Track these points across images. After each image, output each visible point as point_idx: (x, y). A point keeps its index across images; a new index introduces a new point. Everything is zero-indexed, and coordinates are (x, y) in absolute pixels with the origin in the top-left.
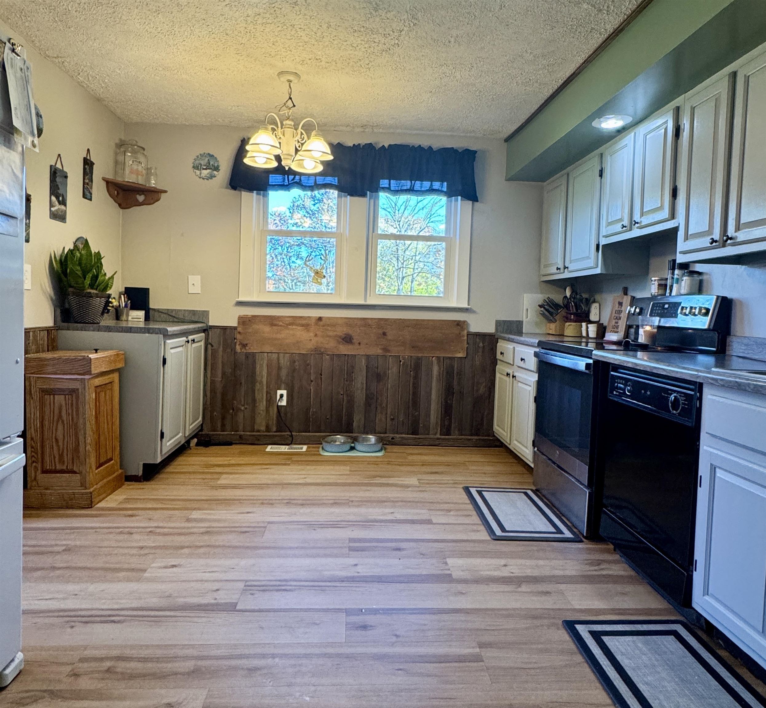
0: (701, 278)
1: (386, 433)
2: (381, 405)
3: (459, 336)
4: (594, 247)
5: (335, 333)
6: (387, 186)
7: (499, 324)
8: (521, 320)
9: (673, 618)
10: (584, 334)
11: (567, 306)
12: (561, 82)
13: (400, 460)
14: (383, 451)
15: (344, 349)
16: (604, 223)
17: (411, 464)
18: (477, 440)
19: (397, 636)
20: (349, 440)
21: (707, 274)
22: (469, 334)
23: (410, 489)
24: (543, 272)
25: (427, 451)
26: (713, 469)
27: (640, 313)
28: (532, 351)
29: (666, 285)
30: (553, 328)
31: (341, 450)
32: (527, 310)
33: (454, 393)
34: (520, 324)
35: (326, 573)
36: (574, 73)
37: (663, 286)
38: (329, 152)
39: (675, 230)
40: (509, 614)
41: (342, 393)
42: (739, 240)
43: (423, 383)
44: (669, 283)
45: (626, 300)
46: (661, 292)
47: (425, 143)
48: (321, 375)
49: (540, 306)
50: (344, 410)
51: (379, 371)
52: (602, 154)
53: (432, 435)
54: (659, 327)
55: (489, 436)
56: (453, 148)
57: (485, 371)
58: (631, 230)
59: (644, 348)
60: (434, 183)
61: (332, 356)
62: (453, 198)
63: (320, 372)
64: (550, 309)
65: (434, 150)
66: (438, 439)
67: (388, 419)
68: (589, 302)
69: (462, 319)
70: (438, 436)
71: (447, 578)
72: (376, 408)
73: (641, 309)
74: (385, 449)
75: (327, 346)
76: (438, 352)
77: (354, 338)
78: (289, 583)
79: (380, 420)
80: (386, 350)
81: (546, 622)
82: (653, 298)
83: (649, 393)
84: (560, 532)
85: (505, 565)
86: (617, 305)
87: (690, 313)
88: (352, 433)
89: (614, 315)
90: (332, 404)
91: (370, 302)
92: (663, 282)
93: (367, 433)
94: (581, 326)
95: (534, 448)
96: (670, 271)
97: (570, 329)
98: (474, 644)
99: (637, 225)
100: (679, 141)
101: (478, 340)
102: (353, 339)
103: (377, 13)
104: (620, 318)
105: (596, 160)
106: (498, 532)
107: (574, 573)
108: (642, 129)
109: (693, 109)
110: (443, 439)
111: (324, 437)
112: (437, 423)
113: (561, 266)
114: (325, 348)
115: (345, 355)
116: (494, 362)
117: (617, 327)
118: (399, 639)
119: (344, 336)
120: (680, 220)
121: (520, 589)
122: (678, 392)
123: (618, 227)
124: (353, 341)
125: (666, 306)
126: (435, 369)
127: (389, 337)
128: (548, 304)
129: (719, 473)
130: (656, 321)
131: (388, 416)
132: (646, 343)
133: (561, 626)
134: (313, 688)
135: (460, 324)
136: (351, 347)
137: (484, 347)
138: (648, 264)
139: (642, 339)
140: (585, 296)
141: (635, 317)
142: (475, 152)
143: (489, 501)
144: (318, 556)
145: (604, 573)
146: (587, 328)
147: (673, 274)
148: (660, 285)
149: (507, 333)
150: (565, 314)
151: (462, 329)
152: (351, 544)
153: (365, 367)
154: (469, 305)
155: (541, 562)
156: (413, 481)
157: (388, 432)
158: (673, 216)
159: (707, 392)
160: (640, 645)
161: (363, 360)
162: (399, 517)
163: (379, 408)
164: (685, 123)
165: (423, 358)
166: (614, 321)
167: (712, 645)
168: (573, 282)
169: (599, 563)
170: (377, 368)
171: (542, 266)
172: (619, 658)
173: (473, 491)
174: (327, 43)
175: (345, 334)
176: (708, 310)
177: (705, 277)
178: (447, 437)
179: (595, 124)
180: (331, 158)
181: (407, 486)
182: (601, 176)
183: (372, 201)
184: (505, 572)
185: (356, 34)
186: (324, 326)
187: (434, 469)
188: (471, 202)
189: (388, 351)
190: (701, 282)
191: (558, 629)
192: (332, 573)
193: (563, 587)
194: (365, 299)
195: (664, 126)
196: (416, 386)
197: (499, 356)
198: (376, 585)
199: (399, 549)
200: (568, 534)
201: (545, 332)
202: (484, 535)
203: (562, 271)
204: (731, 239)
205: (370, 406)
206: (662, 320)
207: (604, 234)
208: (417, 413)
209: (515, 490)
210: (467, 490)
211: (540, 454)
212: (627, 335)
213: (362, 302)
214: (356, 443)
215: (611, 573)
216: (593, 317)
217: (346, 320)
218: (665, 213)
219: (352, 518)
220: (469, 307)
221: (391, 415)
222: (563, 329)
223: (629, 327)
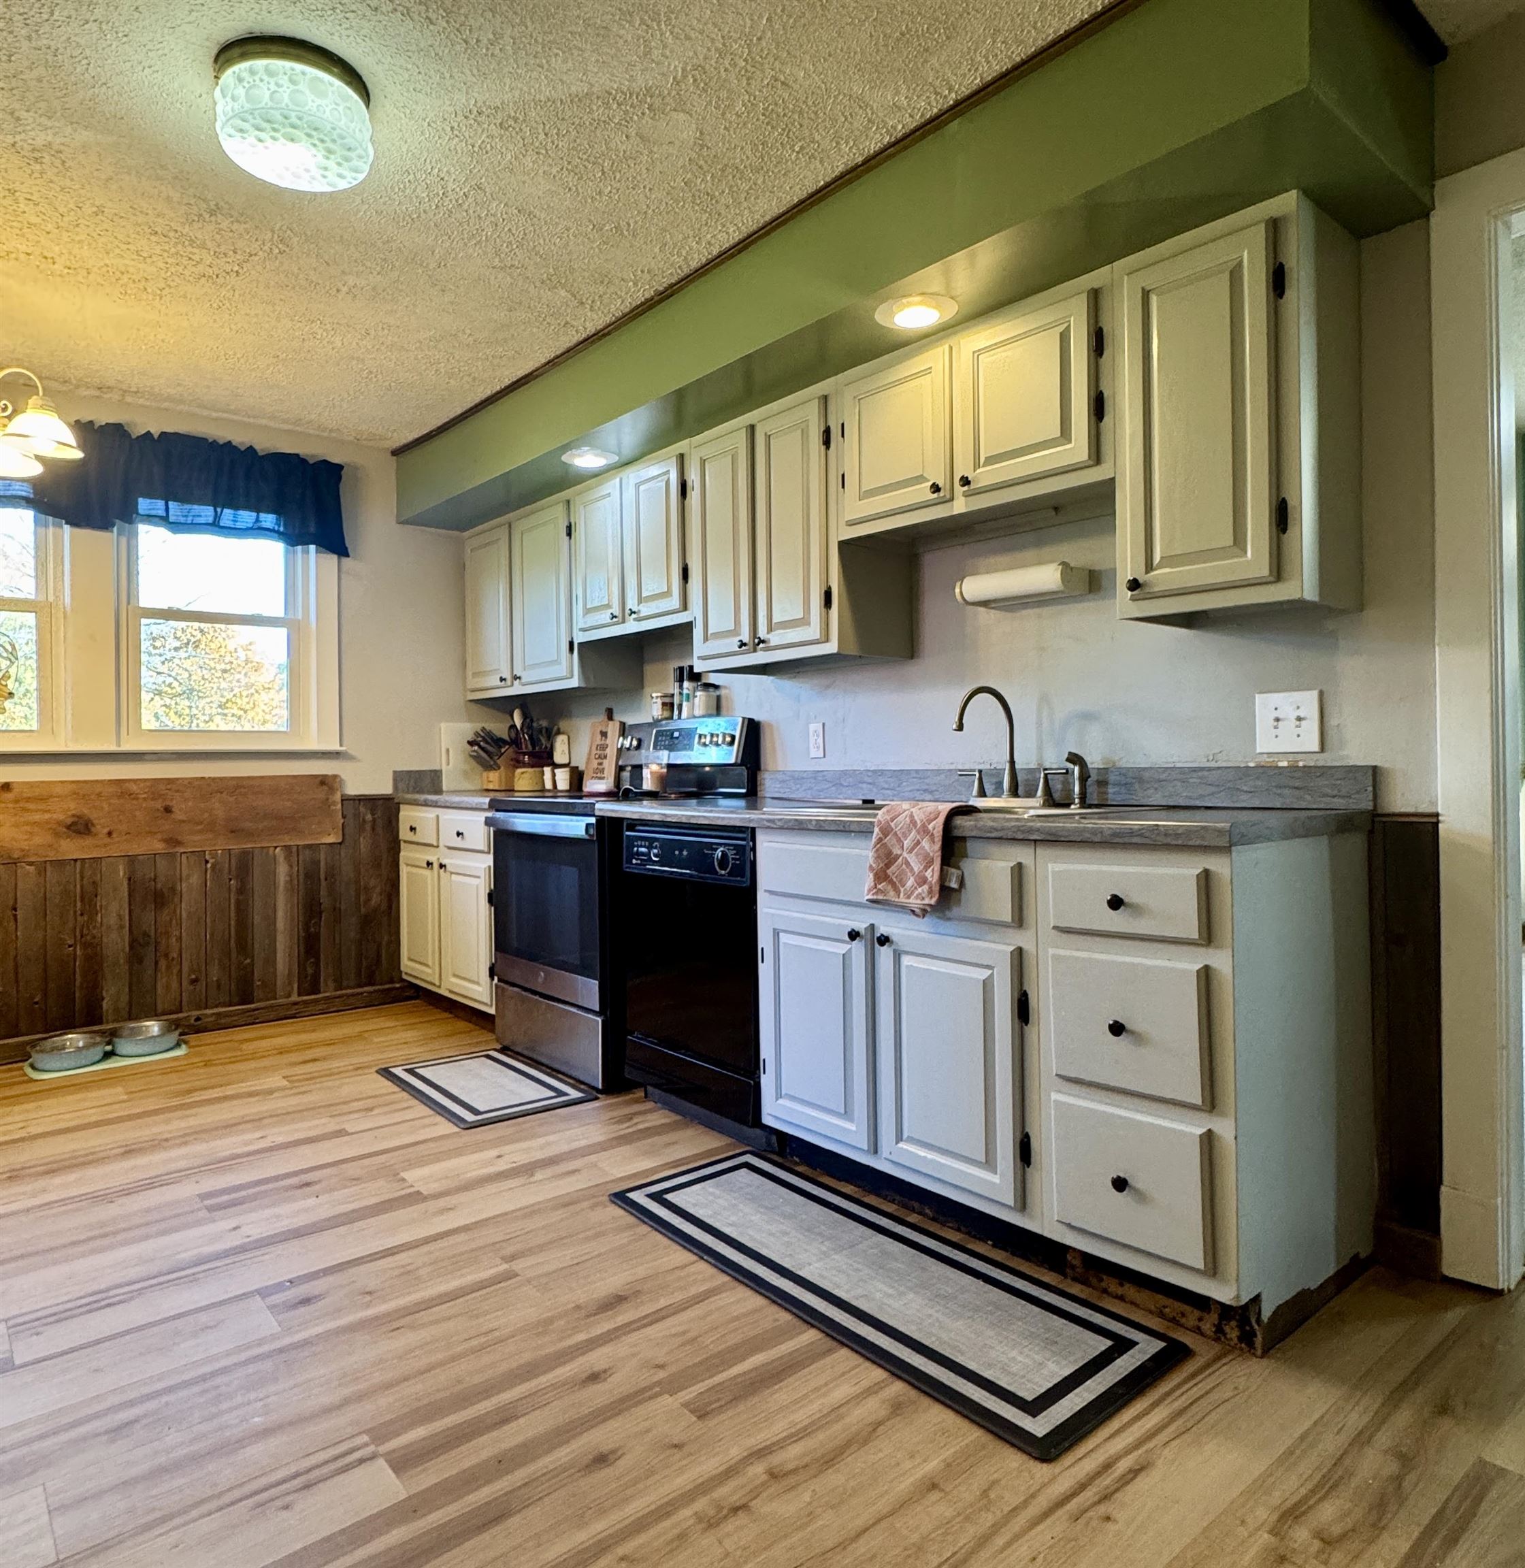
0: (718, 693)
1: (181, 1012)
2: (166, 955)
3: (327, 803)
4: (565, 646)
5: (47, 816)
6: (162, 513)
7: (398, 777)
8: (437, 768)
9: (737, 1151)
10: (549, 785)
11: (515, 742)
12: (507, 382)
13: (229, 1055)
14: (184, 1046)
15: (72, 848)
16: (578, 610)
17: (253, 1056)
18: (371, 993)
19: (370, 1293)
20: (98, 1039)
21: (725, 687)
22: (345, 799)
23: (276, 1095)
24: (473, 683)
25: (279, 1030)
26: (776, 933)
27: (638, 747)
28: (481, 817)
29: (672, 705)
30: (494, 779)
31: (84, 1062)
32: (448, 751)
33: (321, 913)
34: (436, 775)
35: (183, 1255)
36: (531, 373)
37: (669, 706)
38: (74, 444)
39: (688, 627)
40: (531, 1212)
41: (70, 942)
42: (772, 644)
43: (258, 903)
44: (676, 701)
45: (613, 728)
46: (667, 714)
47: (240, 438)
48: (15, 909)
49: (471, 743)
50: (78, 977)
51: (159, 886)
52: (568, 502)
53: (281, 997)
54: (670, 766)
55: (392, 982)
56: (297, 455)
57: (379, 865)
58: (624, 622)
59: (652, 795)
60: (263, 516)
61: (42, 868)
62: (299, 548)
63: (11, 903)
64: (489, 748)
65: (261, 454)
66: (296, 1004)
67: (185, 983)
68: (551, 734)
69: (330, 773)
70: (295, 998)
71: (416, 1198)
72: (156, 963)
73: (640, 741)
74: (186, 1042)
75: (24, 845)
76: (287, 838)
77: (95, 822)
78: (111, 1293)
79: (168, 987)
80: (173, 841)
81: (585, 1204)
82: (656, 722)
83: (685, 853)
84: (561, 1093)
85: (499, 1157)
86: (599, 736)
87: (711, 742)
88: (101, 1023)
89: (594, 752)
90: (45, 971)
91: (128, 746)
92: (667, 700)
93: (138, 1018)
94: (543, 773)
95: (492, 979)
96: (677, 684)
97: (524, 779)
98: (498, 1261)
99: (634, 616)
100: (687, 502)
101: (362, 809)
102: (93, 825)
103: (213, 218)
104: (605, 757)
105: (560, 510)
106: (469, 1117)
107: (601, 1138)
108: (632, 475)
109: (703, 462)
110: (305, 1002)
111: (33, 1044)
112: (290, 974)
113: (507, 675)
114: (23, 850)
115: (76, 860)
116: (395, 846)
117: (602, 771)
118: (375, 1295)
119: (69, 821)
120: (694, 613)
121: (532, 1180)
122: (725, 845)
123: (604, 617)
124: (93, 829)
125: (676, 734)
126: (282, 871)
127: (178, 815)
128: (484, 740)
129: (783, 937)
130: (665, 757)
131: (185, 975)
132: (653, 789)
133: (609, 1203)
134: (260, 1404)
135: (326, 782)
136: (88, 841)
137: (374, 820)
138: (642, 672)
139: (648, 784)
140: (544, 723)
141: (632, 753)
142: (339, 467)
143: (434, 1080)
144: (147, 1237)
145: (641, 1126)
146: (554, 775)
147: (681, 687)
148: (664, 704)
149: (413, 792)
150: (514, 756)
151: (332, 790)
152: (208, 1202)
153: (125, 883)
154: (341, 745)
155: (551, 1138)
156: (276, 1080)
157: (185, 1008)
158: (685, 607)
159: (760, 837)
160: (711, 1190)
161: (121, 867)
162: (280, 1139)
163: (163, 964)
164: (693, 477)
165: (256, 851)
166: (596, 762)
167: (787, 1164)
168: (523, 702)
169: (629, 1117)
170: (154, 880)
171: (469, 673)
172: (691, 1211)
173: (399, 1072)
174: (82, 237)
175: (73, 816)
176: (733, 737)
177: (723, 692)
178: (313, 997)
179: (565, 458)
180: (78, 455)
181: (270, 1092)
182: (569, 534)
183: (124, 540)
184: (502, 1166)
185: (153, 238)
186: (17, 801)
187: (310, 1054)
188: (335, 557)
189: (178, 843)
190: (719, 698)
191: (606, 1206)
192: (195, 1252)
193: (593, 1158)
194: (119, 745)
195: (665, 477)
196: (243, 910)
197: (404, 834)
198: (296, 1242)
199: (307, 1184)
200: (574, 1094)
201: (478, 787)
202: (446, 1127)
203: (509, 683)
204: (763, 642)
205: (140, 961)
206: (672, 754)
207: (582, 625)
208: (248, 961)
209: (471, 1056)
210: (386, 1073)
211: (506, 986)
212: (618, 781)
213: (113, 748)
214: (116, 1040)
215: (647, 1125)
216: (560, 756)
217: (74, 786)
218: (675, 602)
219: (182, 1164)
220: (343, 748)
221: (192, 971)
222: (511, 779)
223: (620, 769)
